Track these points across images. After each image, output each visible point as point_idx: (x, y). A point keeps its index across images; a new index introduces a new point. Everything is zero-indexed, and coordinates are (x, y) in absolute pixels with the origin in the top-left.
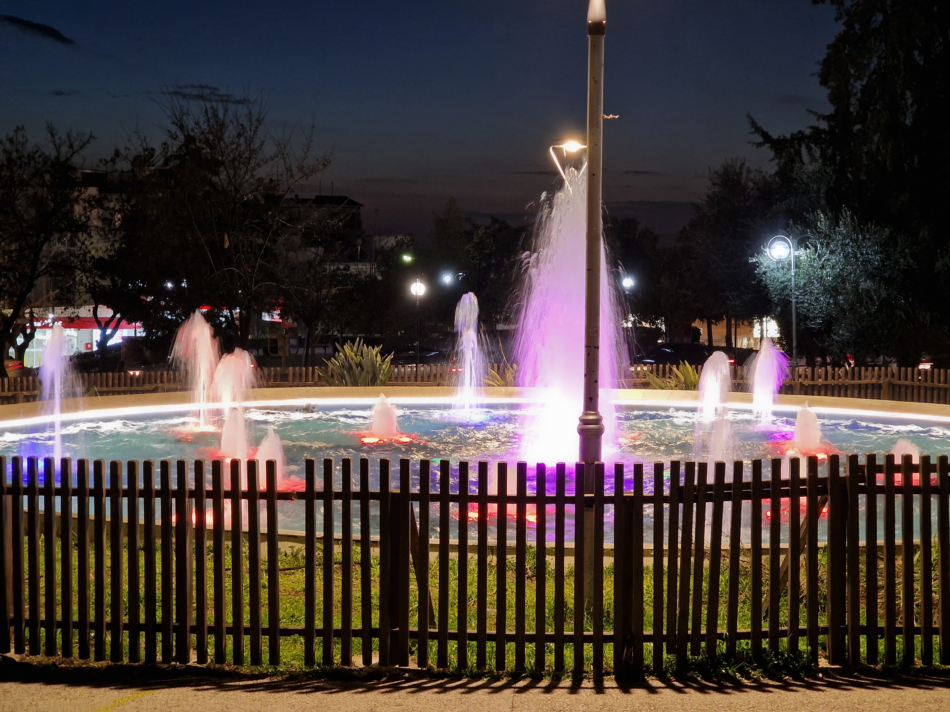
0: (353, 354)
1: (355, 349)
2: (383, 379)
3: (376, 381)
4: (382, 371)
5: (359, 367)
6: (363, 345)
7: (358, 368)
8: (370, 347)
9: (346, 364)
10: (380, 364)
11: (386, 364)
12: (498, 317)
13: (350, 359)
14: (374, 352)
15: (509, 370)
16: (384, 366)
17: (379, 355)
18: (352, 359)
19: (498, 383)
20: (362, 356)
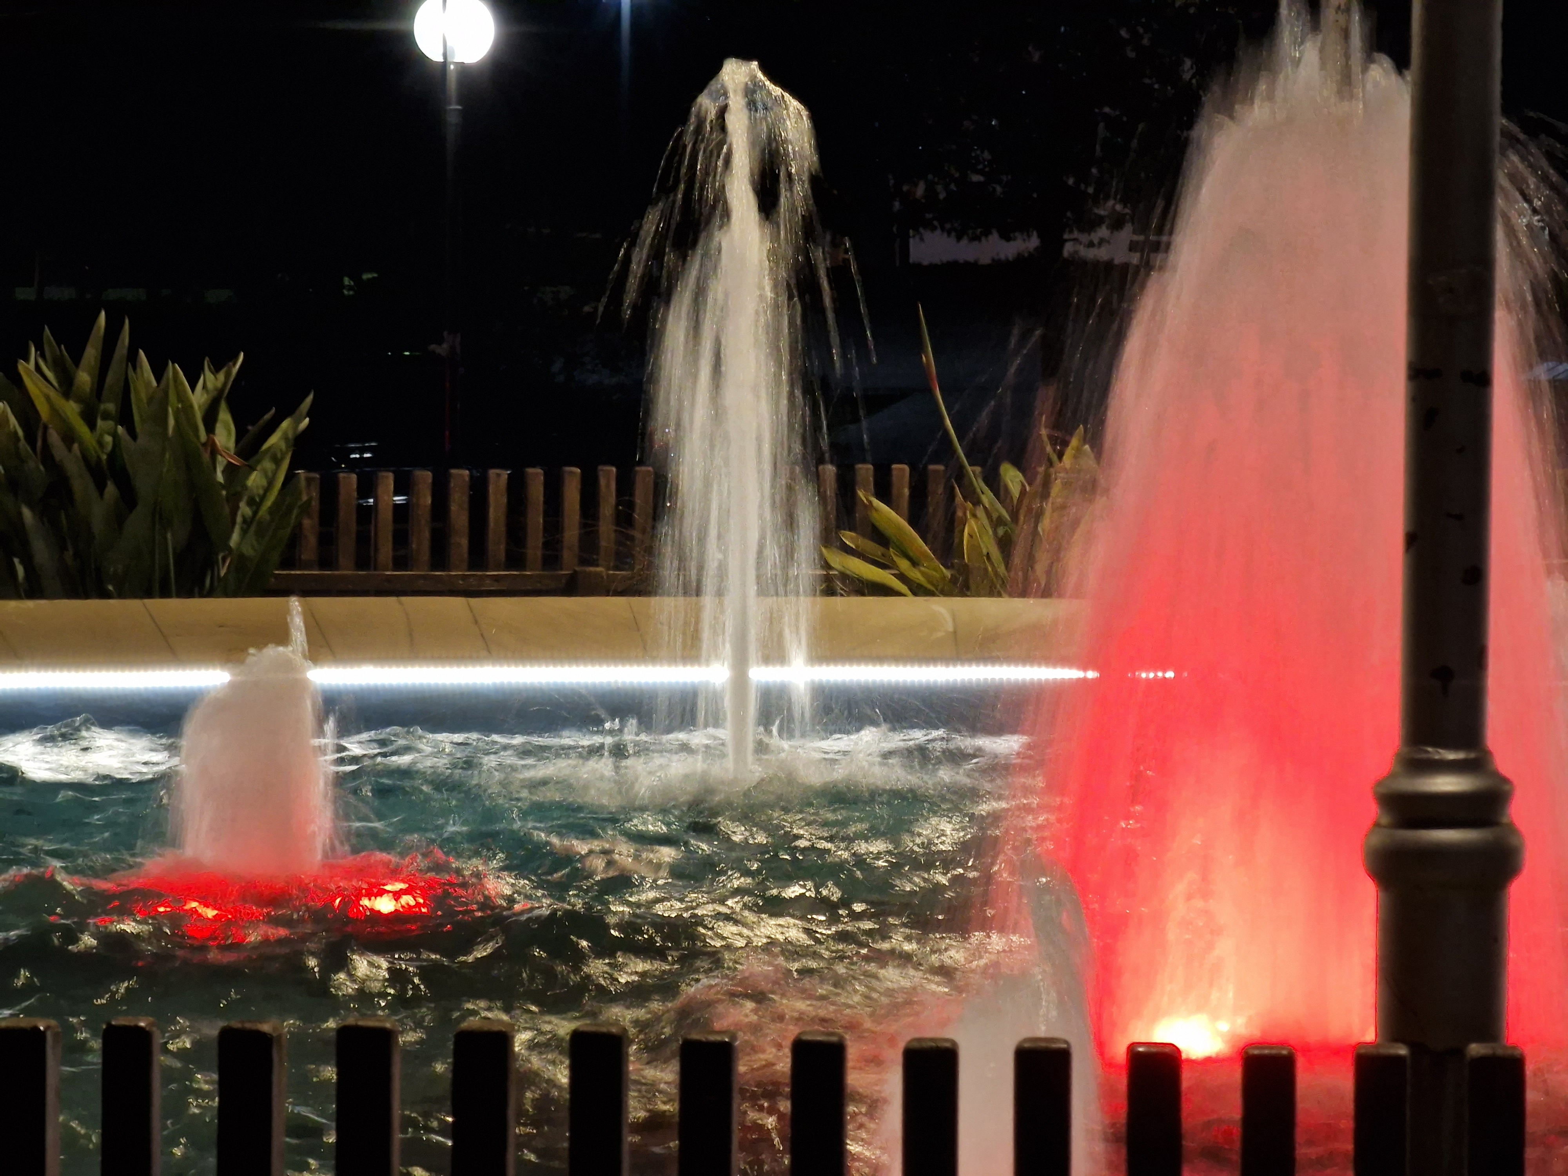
0: (71, 409)
1: (84, 378)
2: (248, 551)
3: (210, 564)
4: (244, 509)
5: (111, 489)
6: (132, 358)
7: (101, 488)
8: (174, 370)
9: (34, 466)
10: (230, 469)
11: (268, 465)
12: (920, 190)
13: (54, 437)
14: (198, 399)
15: (977, 502)
16: (255, 480)
17: (225, 416)
18: (69, 437)
19: (915, 575)
20: (125, 417)
